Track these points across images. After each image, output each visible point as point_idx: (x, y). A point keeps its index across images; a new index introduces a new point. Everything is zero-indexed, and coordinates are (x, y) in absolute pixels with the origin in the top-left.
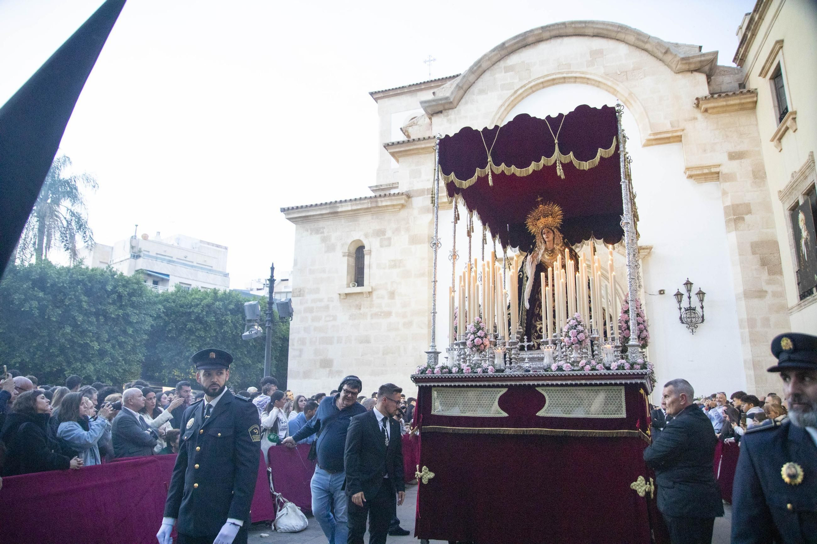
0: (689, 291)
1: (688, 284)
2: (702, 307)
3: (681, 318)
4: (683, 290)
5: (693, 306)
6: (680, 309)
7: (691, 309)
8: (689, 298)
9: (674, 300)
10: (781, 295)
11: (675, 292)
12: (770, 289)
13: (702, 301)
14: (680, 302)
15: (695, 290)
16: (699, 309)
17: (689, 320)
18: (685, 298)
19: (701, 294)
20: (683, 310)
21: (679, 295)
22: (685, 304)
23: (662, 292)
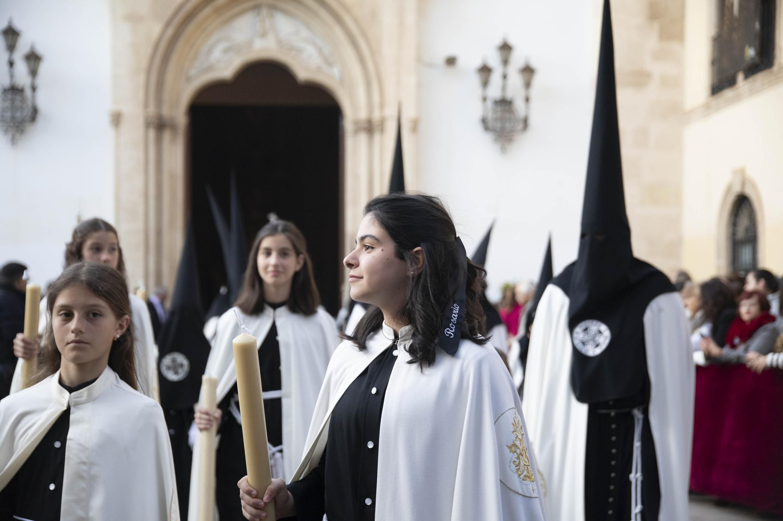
0: (505, 62)
1: (506, 48)
2: (527, 100)
3: (484, 121)
4: (494, 60)
5: (509, 95)
6: (484, 99)
7: (504, 103)
8: (505, 77)
9: (475, 80)
10: (674, 83)
11: (478, 63)
12: (657, 69)
13: (528, 85)
14: (485, 84)
15: (517, 60)
16: (519, 105)
17: (498, 125)
18: (496, 79)
19: (528, 71)
20: (489, 104)
21: (485, 71)
22: (494, 91)
23: (451, 61)
